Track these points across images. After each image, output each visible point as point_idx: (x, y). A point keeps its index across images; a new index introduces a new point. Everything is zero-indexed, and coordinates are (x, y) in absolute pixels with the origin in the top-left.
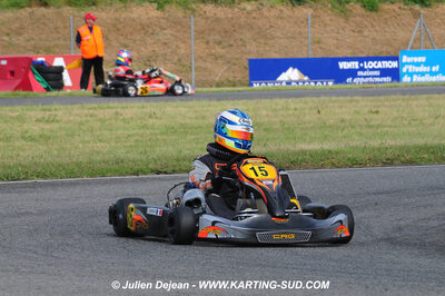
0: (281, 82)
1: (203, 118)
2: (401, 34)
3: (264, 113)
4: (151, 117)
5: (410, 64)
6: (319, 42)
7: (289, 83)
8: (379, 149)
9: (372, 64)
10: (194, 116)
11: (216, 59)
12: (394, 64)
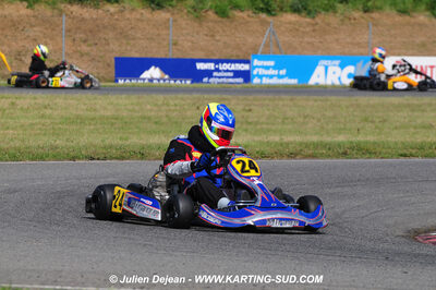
0: (144, 79)
1: (95, 110)
2: (250, 40)
3: (149, 107)
4: (46, 108)
5: (259, 67)
6: (175, 44)
7: (151, 80)
8: (281, 145)
9: (226, 66)
10: (85, 107)
11: (82, 55)
12: (246, 67)
